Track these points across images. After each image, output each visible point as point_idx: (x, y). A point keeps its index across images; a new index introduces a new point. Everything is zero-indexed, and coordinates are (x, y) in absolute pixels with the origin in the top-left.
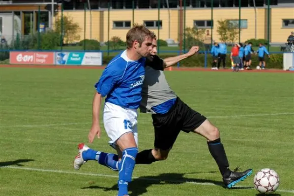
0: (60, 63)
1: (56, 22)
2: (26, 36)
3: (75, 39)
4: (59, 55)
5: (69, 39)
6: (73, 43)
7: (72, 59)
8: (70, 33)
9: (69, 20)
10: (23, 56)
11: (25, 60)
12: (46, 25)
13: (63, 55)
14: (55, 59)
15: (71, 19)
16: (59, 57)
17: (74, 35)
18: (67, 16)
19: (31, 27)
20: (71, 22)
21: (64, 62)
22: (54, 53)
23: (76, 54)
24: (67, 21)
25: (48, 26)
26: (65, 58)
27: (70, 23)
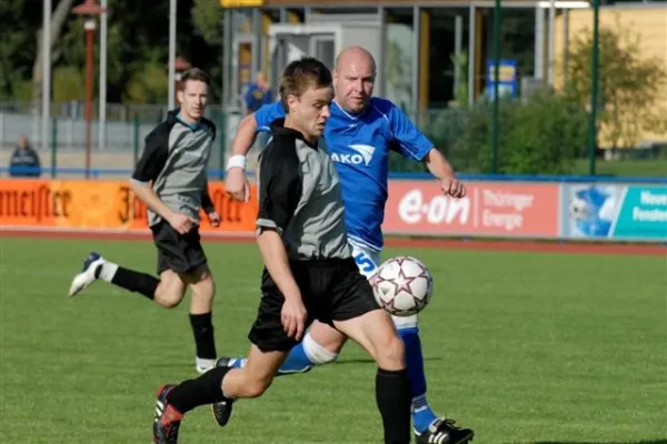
0: (587, 230)
1: (567, 55)
2: (434, 112)
3: (646, 129)
4: (581, 195)
5: (625, 127)
6: (638, 145)
7: (638, 214)
8: (627, 101)
9: (622, 45)
10: (427, 200)
11: (434, 219)
12: (525, 68)
13: (598, 200)
14: (567, 216)
15: (633, 40)
16: (580, 204)
17: (642, 112)
18: (615, 31)
19: (458, 73)
20: (634, 56)
21: (605, 227)
22: (561, 187)
23: (654, 192)
24: (617, 52)
25: (531, 73)
26: (610, 210)
27: (627, 59)
